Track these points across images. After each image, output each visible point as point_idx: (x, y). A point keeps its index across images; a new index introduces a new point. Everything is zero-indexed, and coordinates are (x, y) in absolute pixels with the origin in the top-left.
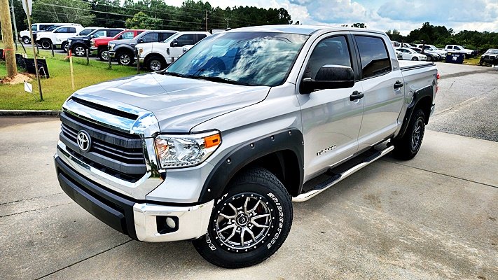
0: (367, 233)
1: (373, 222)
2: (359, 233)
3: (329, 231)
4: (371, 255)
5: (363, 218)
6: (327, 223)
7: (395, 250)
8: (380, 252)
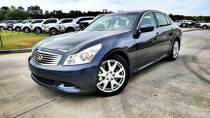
0: (182, 94)
1: (182, 88)
2: (178, 95)
3: (159, 94)
4: (191, 107)
5: (176, 86)
6: (156, 90)
7: (204, 102)
8: (196, 104)
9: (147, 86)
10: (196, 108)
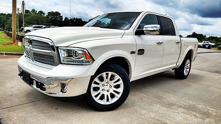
1: (165, 97)
2: (158, 100)
3: (145, 99)
4: (163, 108)
5: (161, 95)
8: (167, 107)
9: (139, 93)
10: (166, 109)
